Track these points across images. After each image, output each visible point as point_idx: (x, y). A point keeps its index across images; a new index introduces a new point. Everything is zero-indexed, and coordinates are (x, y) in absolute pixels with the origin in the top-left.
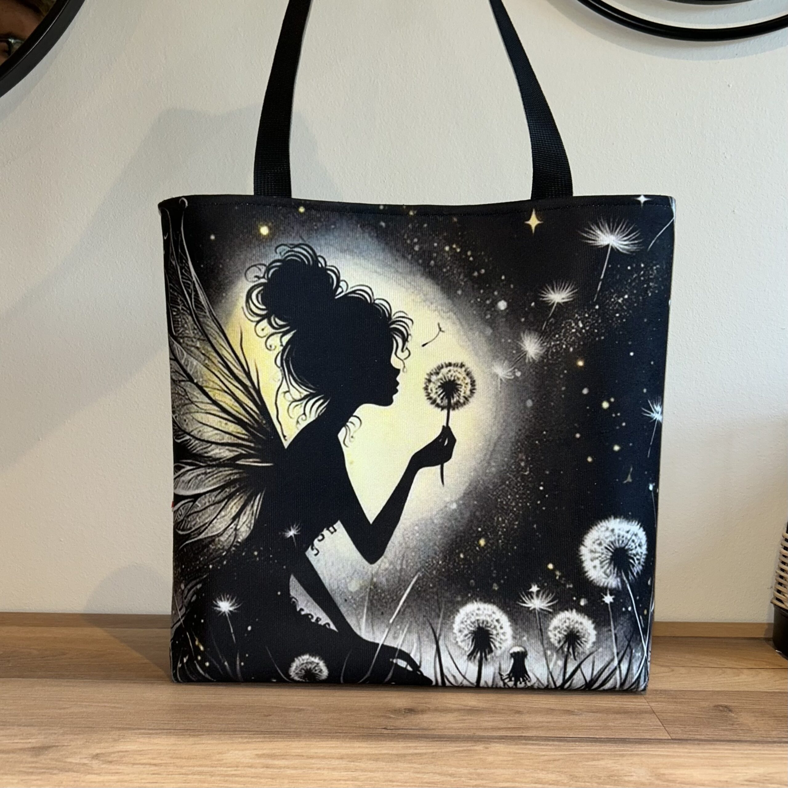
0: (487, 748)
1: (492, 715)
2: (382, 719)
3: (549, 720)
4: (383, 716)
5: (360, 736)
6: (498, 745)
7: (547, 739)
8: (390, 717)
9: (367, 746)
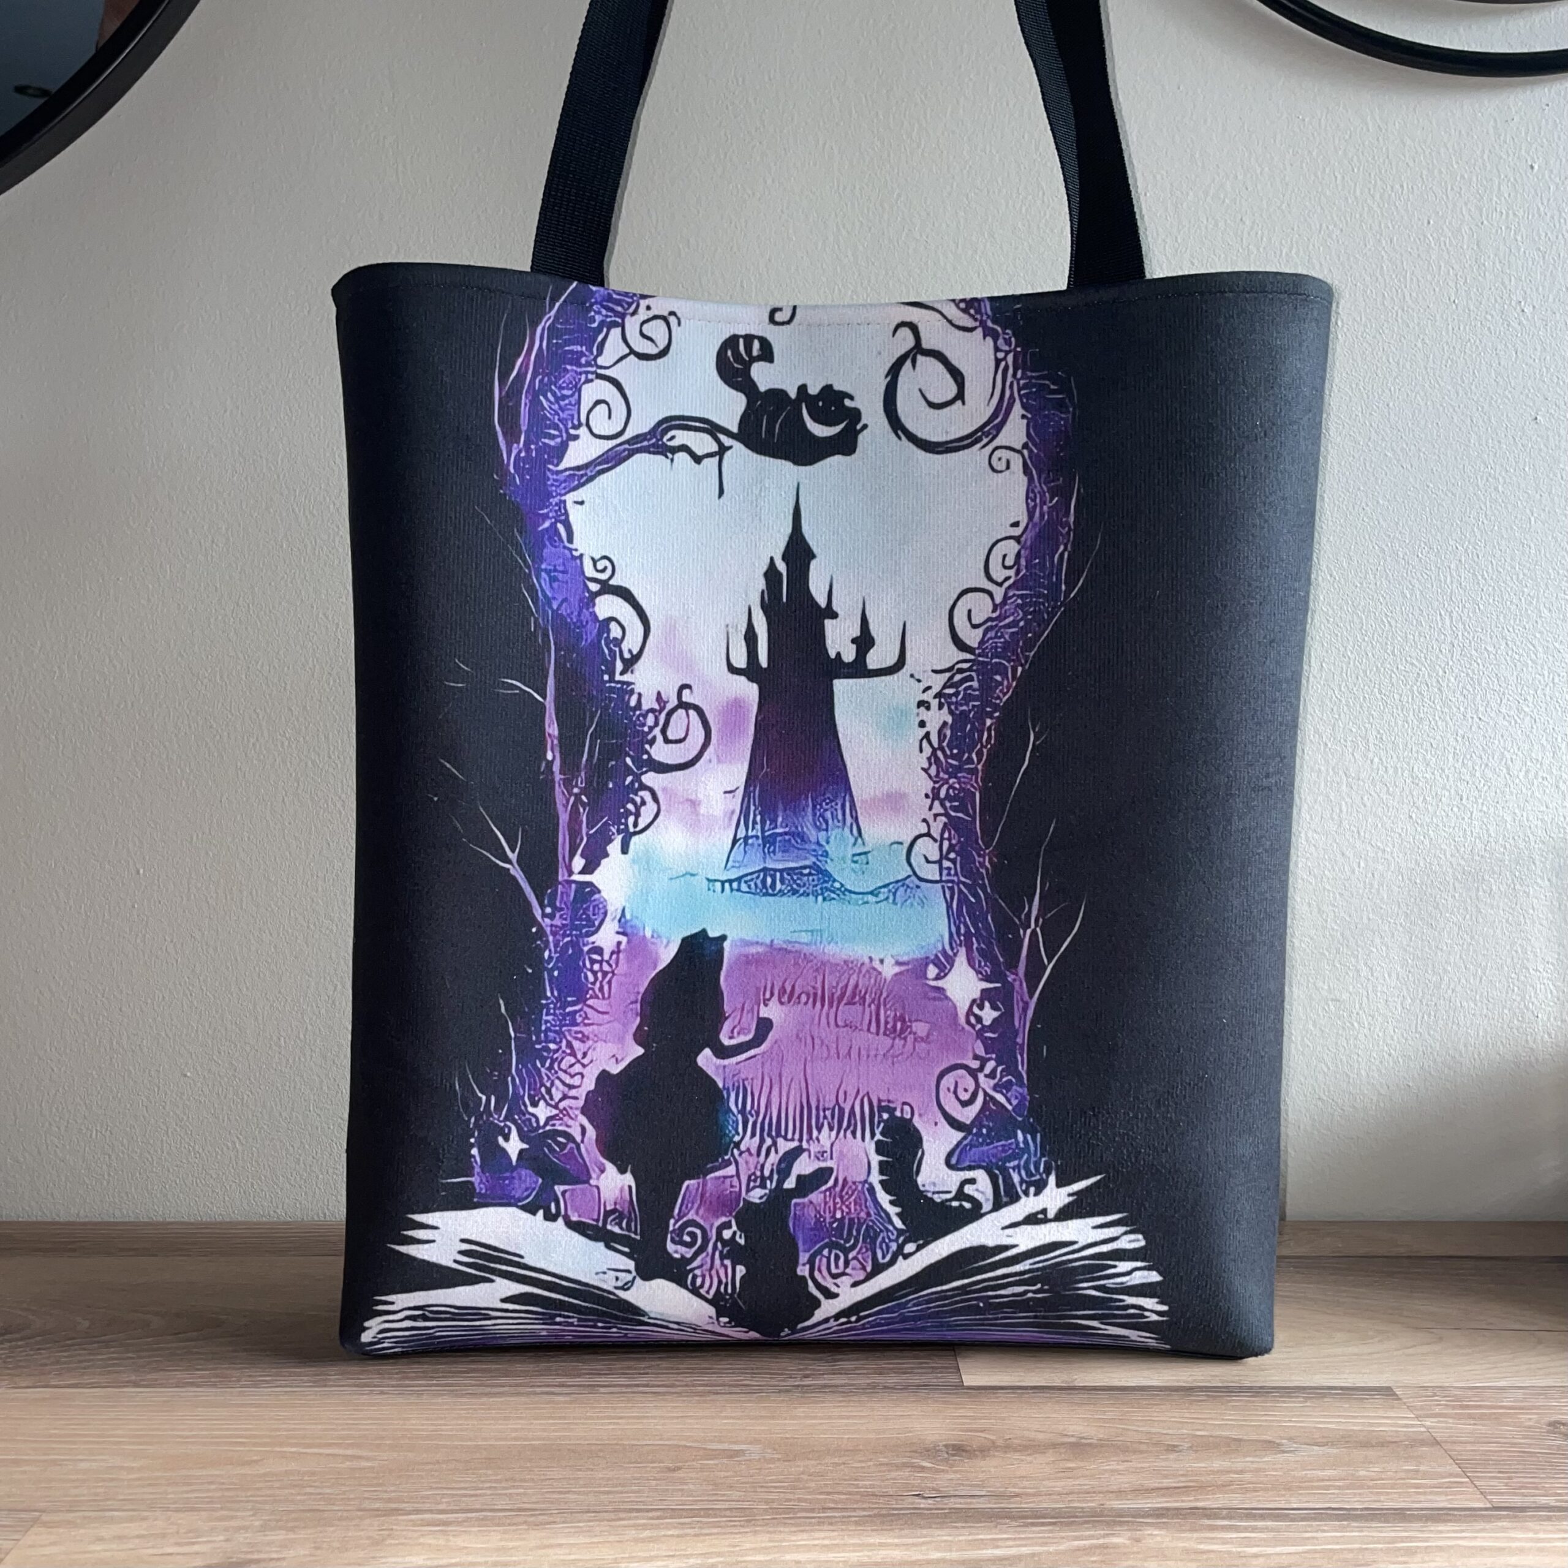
0: (1138, 1540)
1: (1122, 1457)
2: (906, 1473)
3: (1239, 1466)
4: (905, 1465)
5: (875, 1516)
6: (1156, 1532)
7: (1250, 1514)
8: (923, 1467)
9: (896, 1541)
